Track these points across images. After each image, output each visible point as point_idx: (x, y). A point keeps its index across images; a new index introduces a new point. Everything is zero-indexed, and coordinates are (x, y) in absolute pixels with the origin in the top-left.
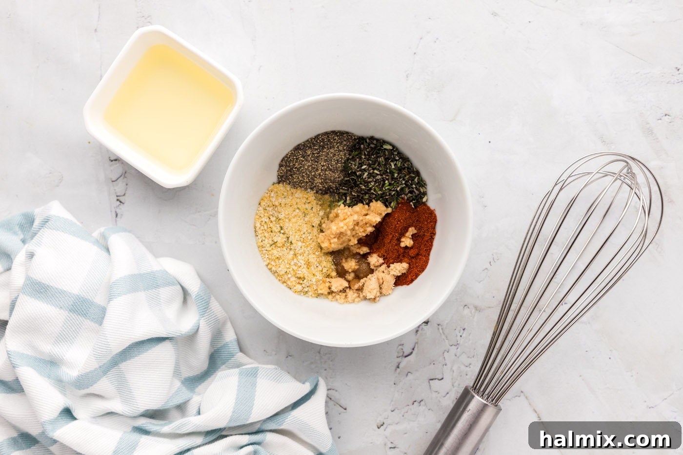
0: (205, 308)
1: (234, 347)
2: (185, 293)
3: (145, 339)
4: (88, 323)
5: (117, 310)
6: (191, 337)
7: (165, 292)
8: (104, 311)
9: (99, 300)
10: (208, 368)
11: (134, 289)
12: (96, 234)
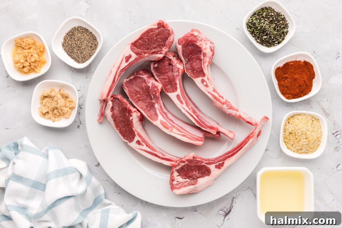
0: (89, 183)
1: (103, 197)
2: (81, 176)
3: (62, 197)
4: (39, 191)
5: (51, 185)
6: (83, 195)
7: (71, 176)
8: (45, 185)
9: (43, 182)
10: (92, 205)
11: (57, 176)
12: (44, 151)
